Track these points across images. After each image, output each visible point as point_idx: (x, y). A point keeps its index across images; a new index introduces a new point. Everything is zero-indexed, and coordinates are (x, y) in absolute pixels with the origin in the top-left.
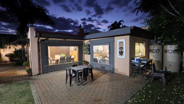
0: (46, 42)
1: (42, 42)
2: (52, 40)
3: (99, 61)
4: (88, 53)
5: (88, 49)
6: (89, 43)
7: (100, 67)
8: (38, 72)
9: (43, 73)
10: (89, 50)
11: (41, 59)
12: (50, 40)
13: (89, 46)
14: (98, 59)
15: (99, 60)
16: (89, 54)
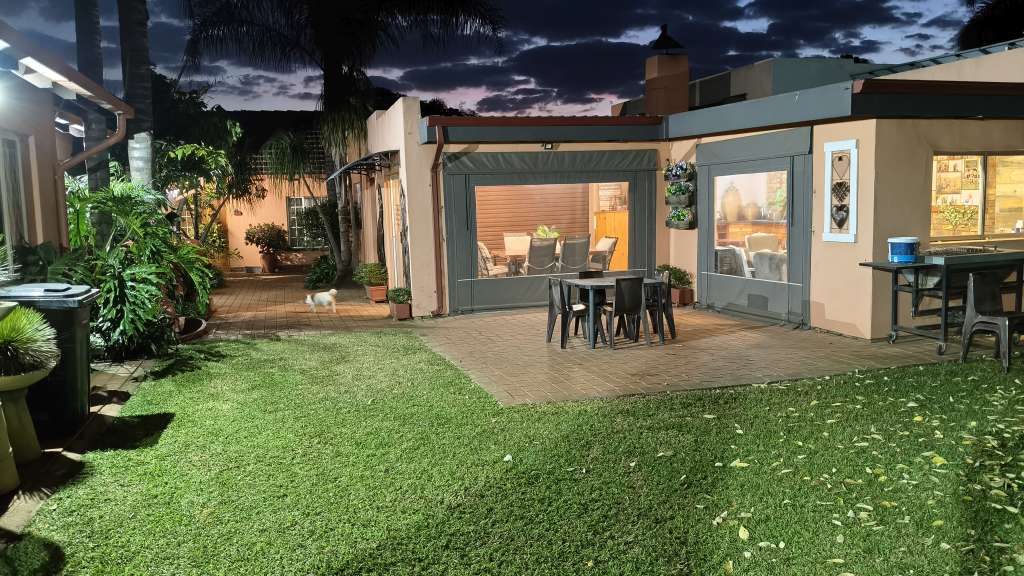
0: (467, 167)
1: (449, 165)
2: (494, 155)
3: (747, 270)
4: (689, 217)
5: (683, 197)
6: (693, 160)
7: (744, 302)
8: (434, 307)
9: (454, 312)
10: (692, 202)
11: (445, 244)
12: (486, 154)
13: (692, 177)
14: (744, 258)
15: (750, 264)
16: (692, 225)
